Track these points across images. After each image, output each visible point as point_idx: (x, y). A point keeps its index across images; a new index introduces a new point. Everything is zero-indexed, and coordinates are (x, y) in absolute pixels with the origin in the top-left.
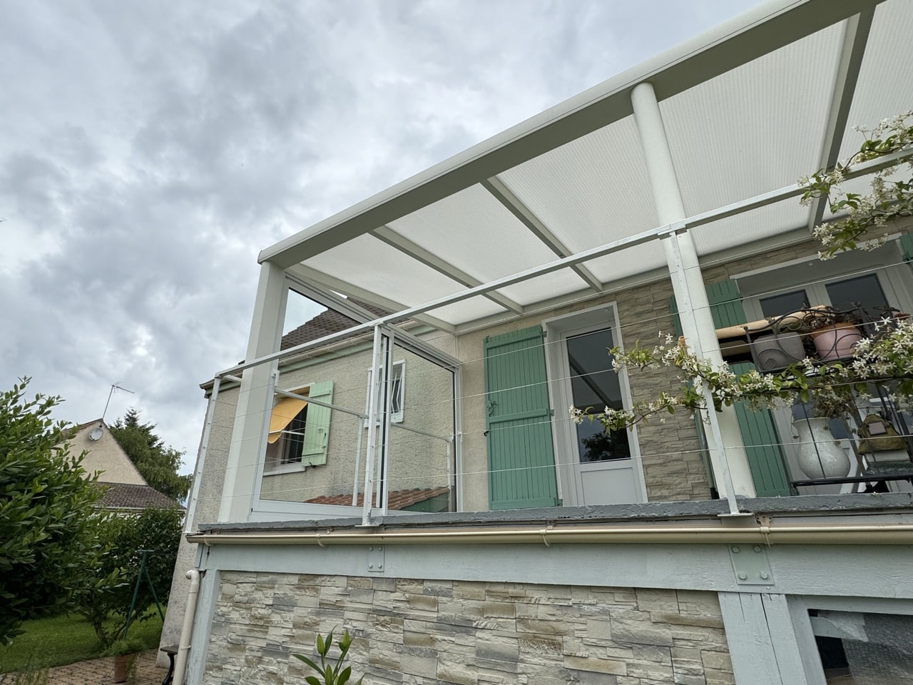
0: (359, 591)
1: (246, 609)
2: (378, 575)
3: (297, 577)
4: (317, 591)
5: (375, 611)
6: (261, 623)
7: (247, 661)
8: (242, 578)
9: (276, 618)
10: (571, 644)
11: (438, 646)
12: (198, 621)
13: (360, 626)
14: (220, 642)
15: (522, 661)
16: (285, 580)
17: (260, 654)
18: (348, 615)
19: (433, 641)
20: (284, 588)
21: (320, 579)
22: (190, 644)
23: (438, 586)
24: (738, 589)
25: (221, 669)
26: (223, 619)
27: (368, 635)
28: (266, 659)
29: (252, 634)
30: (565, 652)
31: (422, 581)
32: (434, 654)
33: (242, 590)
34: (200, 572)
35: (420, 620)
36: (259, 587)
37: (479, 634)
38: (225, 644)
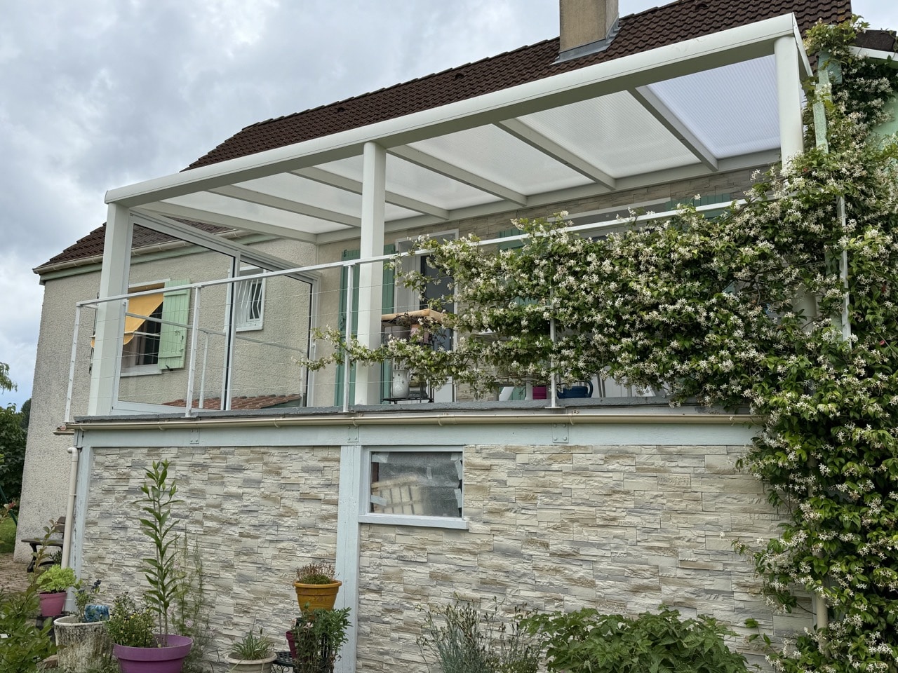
0: (185, 455)
1: (114, 470)
2: (195, 445)
3: (147, 449)
4: (159, 456)
5: (193, 465)
6: (125, 477)
7: (116, 499)
8: (109, 452)
9: (134, 473)
10: (285, 473)
11: (225, 480)
12: (80, 479)
13: (184, 473)
14: (97, 492)
15: (263, 482)
16: (139, 451)
17: (124, 494)
18: (178, 468)
19: (223, 477)
20: (139, 456)
21: (161, 450)
22: (75, 493)
23: (227, 450)
24: (347, 444)
25: (99, 506)
26: (98, 477)
27: (189, 478)
28: (128, 496)
29: (119, 484)
30: (282, 476)
31: (219, 448)
32: (223, 483)
33: (110, 459)
34: (78, 449)
35: (217, 467)
36: (122, 456)
37: (245, 472)
38: (100, 491)
